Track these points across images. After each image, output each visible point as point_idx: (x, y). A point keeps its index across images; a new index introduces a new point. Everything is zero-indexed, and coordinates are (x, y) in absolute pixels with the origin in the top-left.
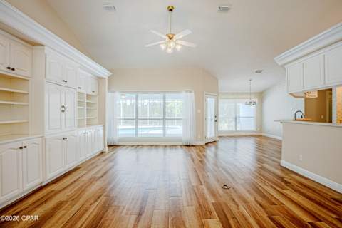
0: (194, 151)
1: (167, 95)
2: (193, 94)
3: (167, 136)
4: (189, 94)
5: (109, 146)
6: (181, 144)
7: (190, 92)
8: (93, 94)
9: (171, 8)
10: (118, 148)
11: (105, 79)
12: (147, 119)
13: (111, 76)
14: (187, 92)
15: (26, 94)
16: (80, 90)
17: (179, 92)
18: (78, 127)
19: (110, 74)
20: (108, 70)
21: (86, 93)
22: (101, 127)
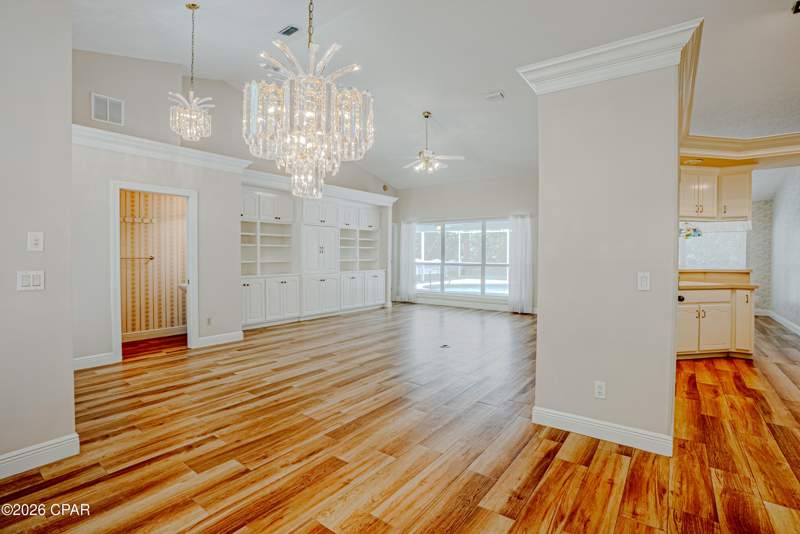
1: (488, 223)
2: (527, 220)
3: (487, 294)
4: (520, 220)
5: (394, 302)
6: (507, 309)
7: (523, 217)
8: (371, 229)
9: (426, 114)
10: (411, 308)
11: (386, 207)
12: (458, 265)
13: (397, 201)
14: (517, 216)
15: (289, 238)
16: (347, 227)
17: (505, 218)
18: (341, 270)
19: (395, 199)
20: (390, 195)
21: (358, 229)
22: (381, 273)
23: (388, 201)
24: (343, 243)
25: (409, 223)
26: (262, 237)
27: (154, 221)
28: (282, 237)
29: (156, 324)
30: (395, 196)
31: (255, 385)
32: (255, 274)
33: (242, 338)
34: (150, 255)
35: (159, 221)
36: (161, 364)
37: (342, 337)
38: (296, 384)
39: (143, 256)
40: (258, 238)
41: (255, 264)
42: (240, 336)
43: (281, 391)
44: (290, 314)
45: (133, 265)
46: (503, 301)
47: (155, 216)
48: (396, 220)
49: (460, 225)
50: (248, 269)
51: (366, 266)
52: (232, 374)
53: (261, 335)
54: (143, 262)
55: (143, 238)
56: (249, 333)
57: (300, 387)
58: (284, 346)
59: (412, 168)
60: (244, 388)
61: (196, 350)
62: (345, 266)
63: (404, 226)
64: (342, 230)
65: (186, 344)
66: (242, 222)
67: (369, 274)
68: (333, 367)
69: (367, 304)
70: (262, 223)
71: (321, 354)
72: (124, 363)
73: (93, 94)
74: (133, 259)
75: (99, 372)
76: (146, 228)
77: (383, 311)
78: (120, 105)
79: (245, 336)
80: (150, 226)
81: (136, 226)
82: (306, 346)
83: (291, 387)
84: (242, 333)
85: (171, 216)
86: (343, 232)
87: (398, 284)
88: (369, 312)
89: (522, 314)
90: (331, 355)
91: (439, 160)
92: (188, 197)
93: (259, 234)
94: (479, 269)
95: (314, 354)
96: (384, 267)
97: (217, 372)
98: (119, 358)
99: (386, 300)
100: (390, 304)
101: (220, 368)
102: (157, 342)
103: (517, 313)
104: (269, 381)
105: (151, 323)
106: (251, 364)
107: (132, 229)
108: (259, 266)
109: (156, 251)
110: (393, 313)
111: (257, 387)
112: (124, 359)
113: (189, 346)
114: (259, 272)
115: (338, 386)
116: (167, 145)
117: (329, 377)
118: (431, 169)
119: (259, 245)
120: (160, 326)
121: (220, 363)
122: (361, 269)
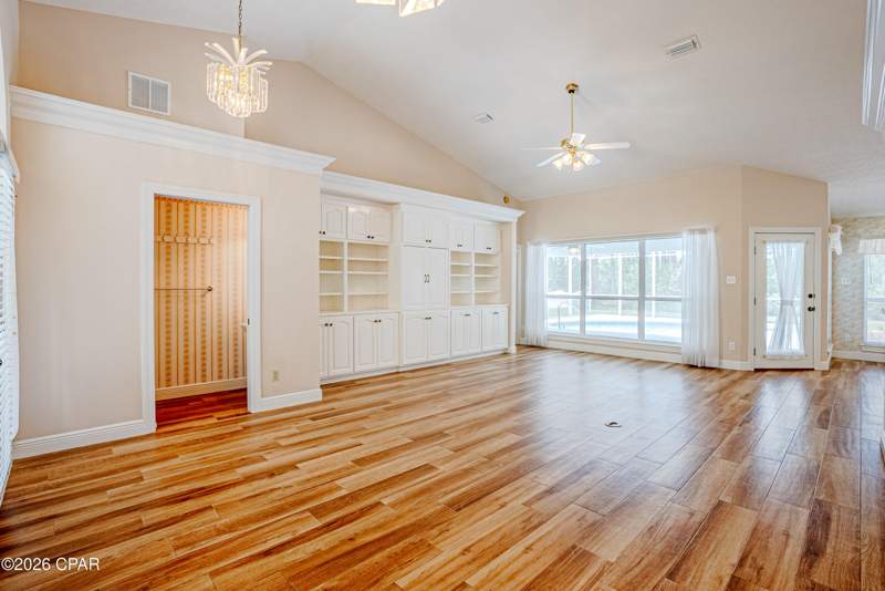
0: (715, 383)
1: (649, 243)
2: (711, 236)
3: (646, 338)
4: (698, 237)
5: (518, 346)
6: (679, 360)
7: (703, 231)
8: (489, 252)
9: (571, 88)
11: (510, 223)
12: (617, 298)
13: (523, 216)
14: (692, 231)
15: (386, 262)
16: (460, 249)
17: (676, 234)
18: (453, 304)
19: (520, 213)
20: (514, 208)
21: (473, 252)
22: (502, 309)
23: (511, 215)
24: (455, 269)
25: (538, 244)
26: (350, 261)
27: (214, 241)
28: (377, 262)
29: (216, 374)
30: (520, 209)
31: (322, 494)
32: (342, 311)
33: (320, 398)
34: (208, 284)
35: (219, 242)
36: (204, 440)
37: (455, 402)
38: (386, 499)
39: (199, 285)
40: (346, 263)
41: (342, 297)
42: (317, 395)
43: (363, 512)
44: (386, 362)
45: (186, 298)
46: (673, 348)
47: (215, 234)
48: (521, 241)
49: (602, 246)
50: (332, 303)
51: (483, 299)
52: (293, 466)
53: (347, 393)
54: (199, 293)
55: (199, 263)
56: (330, 388)
57: (393, 505)
58: (375, 413)
59: (551, 164)
60: (303, 502)
61: (258, 416)
62: (457, 299)
63: (531, 249)
64: (452, 252)
65: (246, 406)
66: (322, 242)
67: (487, 310)
68: (447, 460)
69: (486, 348)
70: (350, 244)
71: (428, 431)
72: (157, 435)
73: (130, 74)
74: (186, 290)
75: (117, 450)
76: (203, 249)
77: (506, 358)
78: (166, 88)
79: (324, 394)
80: (208, 247)
81: (191, 247)
82: (406, 416)
83: (378, 504)
84: (320, 391)
85: (235, 235)
86: (455, 255)
87: (523, 322)
88: (488, 360)
89: (704, 368)
90: (440, 434)
91: (590, 151)
92: (248, 206)
93: (346, 258)
94: (636, 303)
95: (416, 430)
96: (506, 300)
97: (274, 459)
98: (152, 427)
99: (509, 345)
100: (513, 349)
101: (278, 453)
102: (213, 399)
103: (696, 367)
104: (347, 485)
105: (208, 373)
106: (323, 448)
107: (186, 251)
108: (346, 299)
109: (216, 278)
110: (519, 362)
111: (326, 499)
112: (159, 427)
113: (249, 409)
114: (346, 308)
115: (457, 505)
116: (220, 135)
117: (441, 483)
118: (578, 165)
119: (346, 272)
120: (220, 377)
121: (283, 442)
122: (478, 303)
